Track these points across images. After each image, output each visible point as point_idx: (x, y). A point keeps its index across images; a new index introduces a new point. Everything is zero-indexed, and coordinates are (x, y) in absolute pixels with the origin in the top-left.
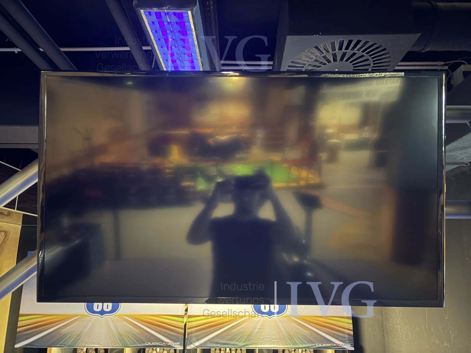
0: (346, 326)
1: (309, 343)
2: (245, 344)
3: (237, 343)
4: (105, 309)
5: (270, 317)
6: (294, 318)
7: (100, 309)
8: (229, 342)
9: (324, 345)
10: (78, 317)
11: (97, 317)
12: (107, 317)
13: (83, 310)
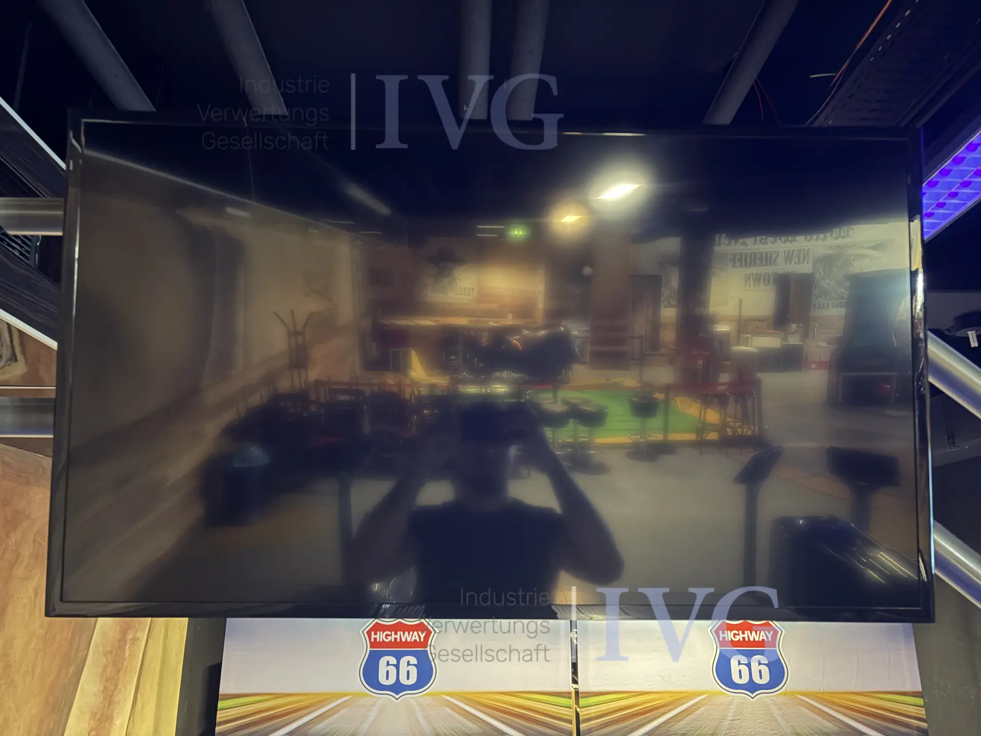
0: (912, 710)
4: (404, 681)
5: (753, 696)
7: (392, 681)
10: (348, 698)
11: (386, 698)
12: (408, 697)
13: (357, 683)
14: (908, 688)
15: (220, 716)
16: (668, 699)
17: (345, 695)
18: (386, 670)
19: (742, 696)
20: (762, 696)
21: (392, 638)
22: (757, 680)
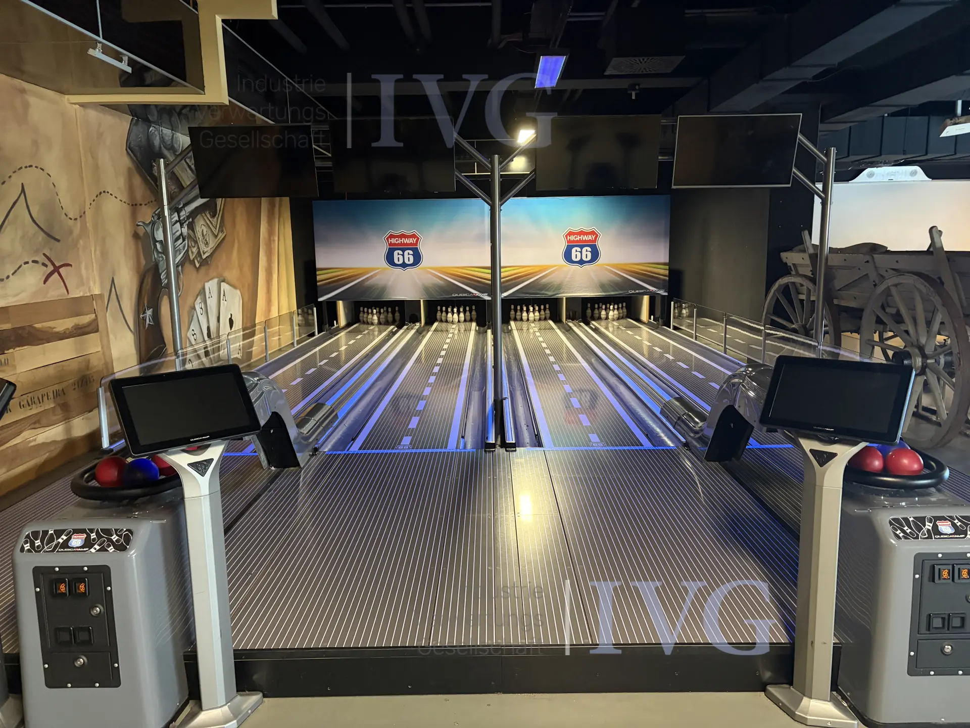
0: (662, 272)
1: (621, 290)
2: (554, 293)
3: (546, 293)
4: (407, 261)
5: (581, 266)
6: (607, 267)
7: (401, 262)
8: (538, 292)
9: (637, 291)
10: (380, 270)
11: (399, 270)
12: (409, 270)
13: (384, 264)
14: (662, 261)
15: (318, 278)
16: (538, 269)
17: (378, 269)
18: (397, 257)
19: (576, 267)
20: (587, 267)
21: (399, 241)
22: (584, 259)
